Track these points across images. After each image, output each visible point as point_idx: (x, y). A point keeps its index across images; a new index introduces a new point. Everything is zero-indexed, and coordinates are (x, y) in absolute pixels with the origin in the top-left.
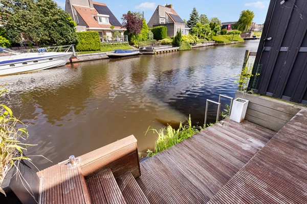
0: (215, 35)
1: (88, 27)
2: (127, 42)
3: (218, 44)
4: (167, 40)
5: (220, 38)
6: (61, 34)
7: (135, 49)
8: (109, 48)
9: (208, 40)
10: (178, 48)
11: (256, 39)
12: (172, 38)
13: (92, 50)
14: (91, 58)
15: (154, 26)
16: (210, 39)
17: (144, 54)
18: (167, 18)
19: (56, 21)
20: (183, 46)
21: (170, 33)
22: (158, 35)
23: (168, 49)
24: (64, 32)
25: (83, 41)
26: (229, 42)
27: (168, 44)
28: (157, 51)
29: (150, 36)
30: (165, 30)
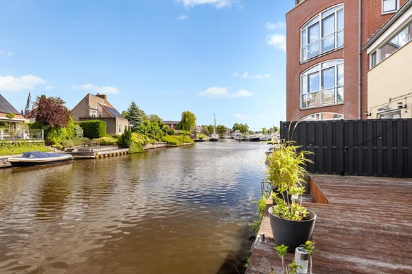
0: (165, 135)
2: (43, 140)
3: (170, 145)
4: (108, 139)
5: (170, 138)
9: (158, 140)
10: (128, 149)
11: (203, 141)
12: (115, 137)
15: (81, 119)
16: (160, 139)
17: (76, 159)
18: (101, 110)
20: (133, 148)
22: (91, 131)
23: (115, 152)
27: (110, 144)
28: (99, 153)
29: (78, 132)
30: (103, 125)
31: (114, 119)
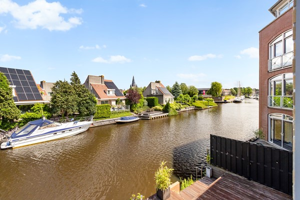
0: (194, 102)
1: (99, 98)
2: (129, 110)
3: (198, 109)
4: (158, 107)
5: (198, 103)
6: (87, 108)
7: (135, 115)
8: (116, 115)
9: (189, 105)
10: (168, 114)
12: (163, 106)
13: (104, 118)
14: (103, 123)
15: (148, 96)
16: (190, 105)
17: (142, 119)
18: (157, 90)
19: (85, 100)
20: (171, 113)
22: (151, 103)
23: (160, 115)
24: (89, 107)
25: (99, 111)
26: (206, 107)
27: (160, 110)
28: (152, 117)
29: (145, 104)
30: (156, 100)
31: (162, 96)
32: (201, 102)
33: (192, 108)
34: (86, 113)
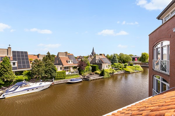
1: (63, 65)
2: (78, 73)
3: (127, 73)
4: (99, 72)
6: (50, 74)
7: (82, 77)
8: (69, 77)
9: (121, 70)
10: (103, 77)
12: (101, 71)
13: (62, 79)
14: (60, 83)
15: (93, 64)
17: (85, 80)
20: (106, 76)
21: (100, 68)
22: (94, 69)
23: (98, 78)
24: (52, 73)
25: (59, 75)
26: (134, 71)
28: (91, 79)
29: (90, 69)
30: (97, 67)
31: (102, 64)
32: (131, 68)
33: (122, 72)
34: (50, 77)
